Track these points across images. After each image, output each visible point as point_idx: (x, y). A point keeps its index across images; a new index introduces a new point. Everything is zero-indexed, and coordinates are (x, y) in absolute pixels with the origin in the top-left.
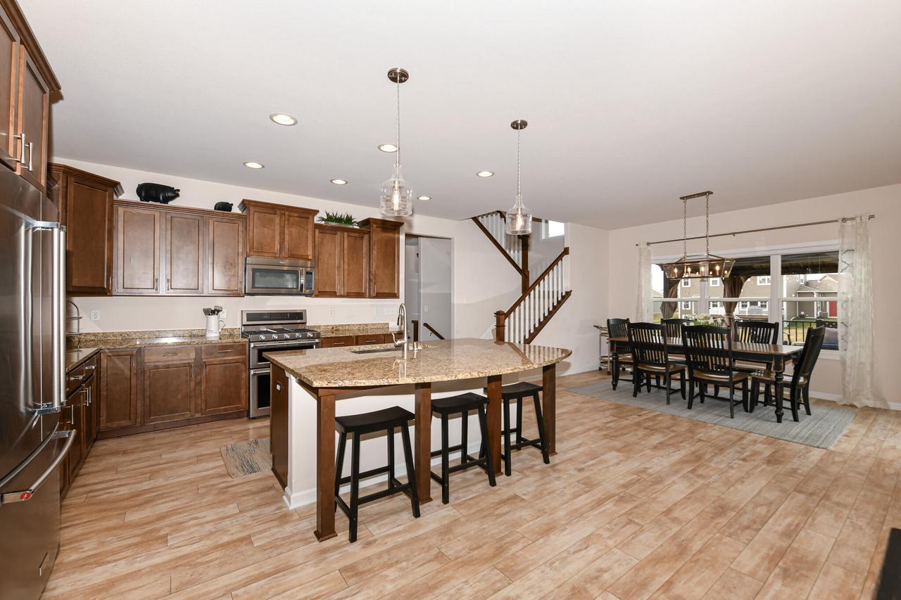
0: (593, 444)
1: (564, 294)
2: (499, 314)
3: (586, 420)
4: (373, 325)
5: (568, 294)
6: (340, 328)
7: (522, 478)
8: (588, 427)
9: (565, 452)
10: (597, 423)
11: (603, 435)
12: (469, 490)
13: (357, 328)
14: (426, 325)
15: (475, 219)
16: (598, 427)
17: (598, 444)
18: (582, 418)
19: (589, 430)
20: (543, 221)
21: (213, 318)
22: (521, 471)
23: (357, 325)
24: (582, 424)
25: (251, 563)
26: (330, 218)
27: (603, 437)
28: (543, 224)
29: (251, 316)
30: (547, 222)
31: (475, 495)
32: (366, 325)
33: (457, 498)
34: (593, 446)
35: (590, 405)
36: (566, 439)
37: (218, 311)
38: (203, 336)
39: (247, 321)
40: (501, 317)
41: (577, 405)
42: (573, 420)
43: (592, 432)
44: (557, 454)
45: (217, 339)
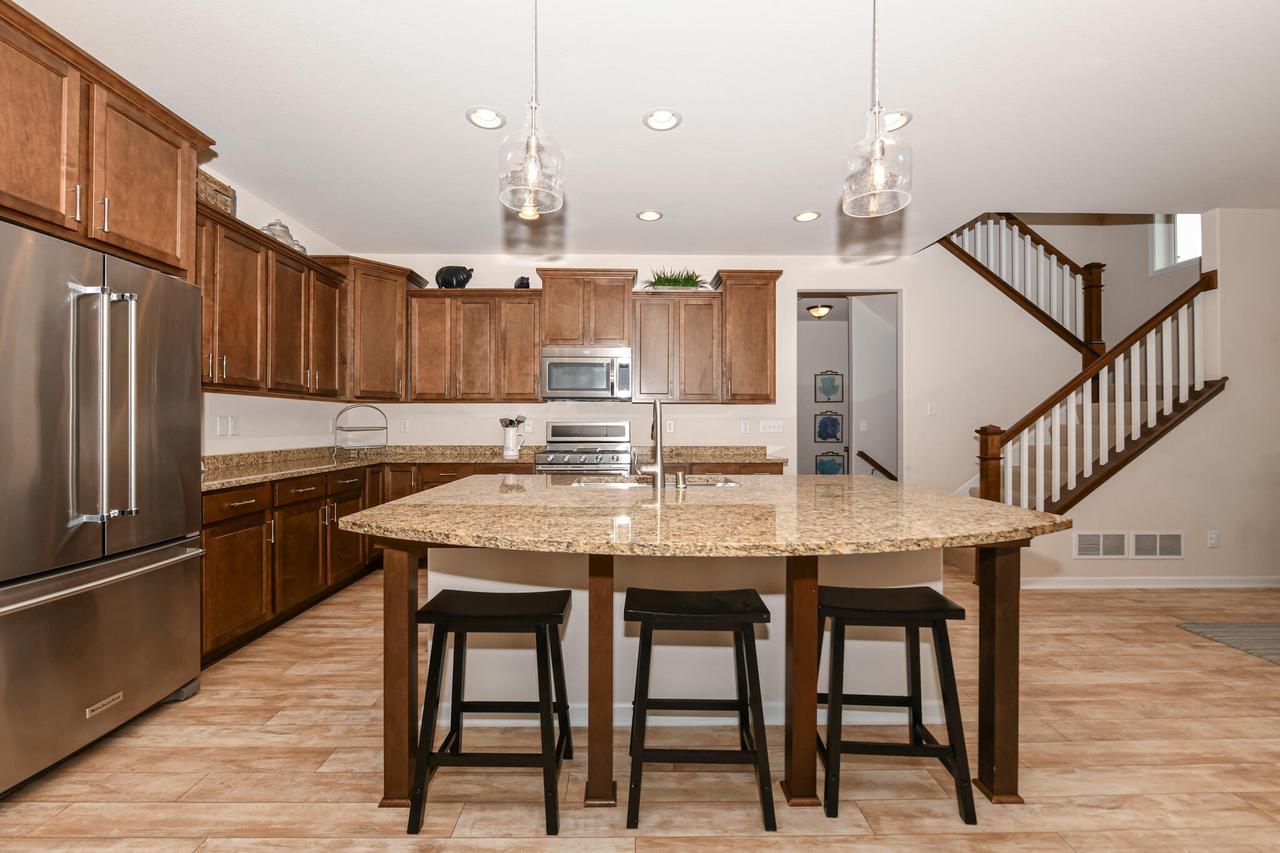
0: (1177, 813)
1: (1199, 387)
2: (985, 433)
3: (1197, 727)
4: (737, 448)
5: (1215, 387)
6: (683, 451)
7: (860, 838)
8: (1192, 748)
9: (1052, 807)
10: (1235, 747)
11: (1243, 796)
12: (707, 816)
13: (710, 452)
14: (862, 454)
15: (945, 241)
16: (1237, 761)
17: (1198, 822)
18: (1193, 718)
19: (1195, 760)
20: (1158, 218)
21: (511, 431)
22: (872, 817)
23: (711, 448)
24: (1174, 734)
25: (281, 798)
26: (661, 280)
27: (1240, 802)
28: (1159, 228)
29: (557, 431)
30: (1169, 219)
31: (708, 833)
32: (727, 448)
33: (664, 825)
34: (1175, 820)
35: (1244, 684)
36: (1085, 767)
37: (519, 422)
38: (501, 455)
39: (553, 436)
40: (990, 438)
41: (1192, 674)
42: (1149, 715)
43: (1202, 773)
44: (1021, 802)
45: (517, 458)
